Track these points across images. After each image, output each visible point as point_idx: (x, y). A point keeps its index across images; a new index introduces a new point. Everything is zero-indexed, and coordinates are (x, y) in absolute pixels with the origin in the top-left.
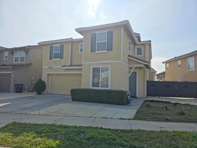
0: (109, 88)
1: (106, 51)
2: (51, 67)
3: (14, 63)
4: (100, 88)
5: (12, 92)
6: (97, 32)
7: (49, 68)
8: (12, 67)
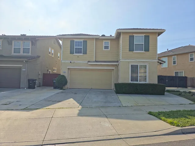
0: (147, 82)
1: (143, 52)
2: (72, 62)
3: (13, 54)
4: (138, 82)
5: (25, 89)
6: (135, 35)
7: (71, 62)
8: (26, 60)
